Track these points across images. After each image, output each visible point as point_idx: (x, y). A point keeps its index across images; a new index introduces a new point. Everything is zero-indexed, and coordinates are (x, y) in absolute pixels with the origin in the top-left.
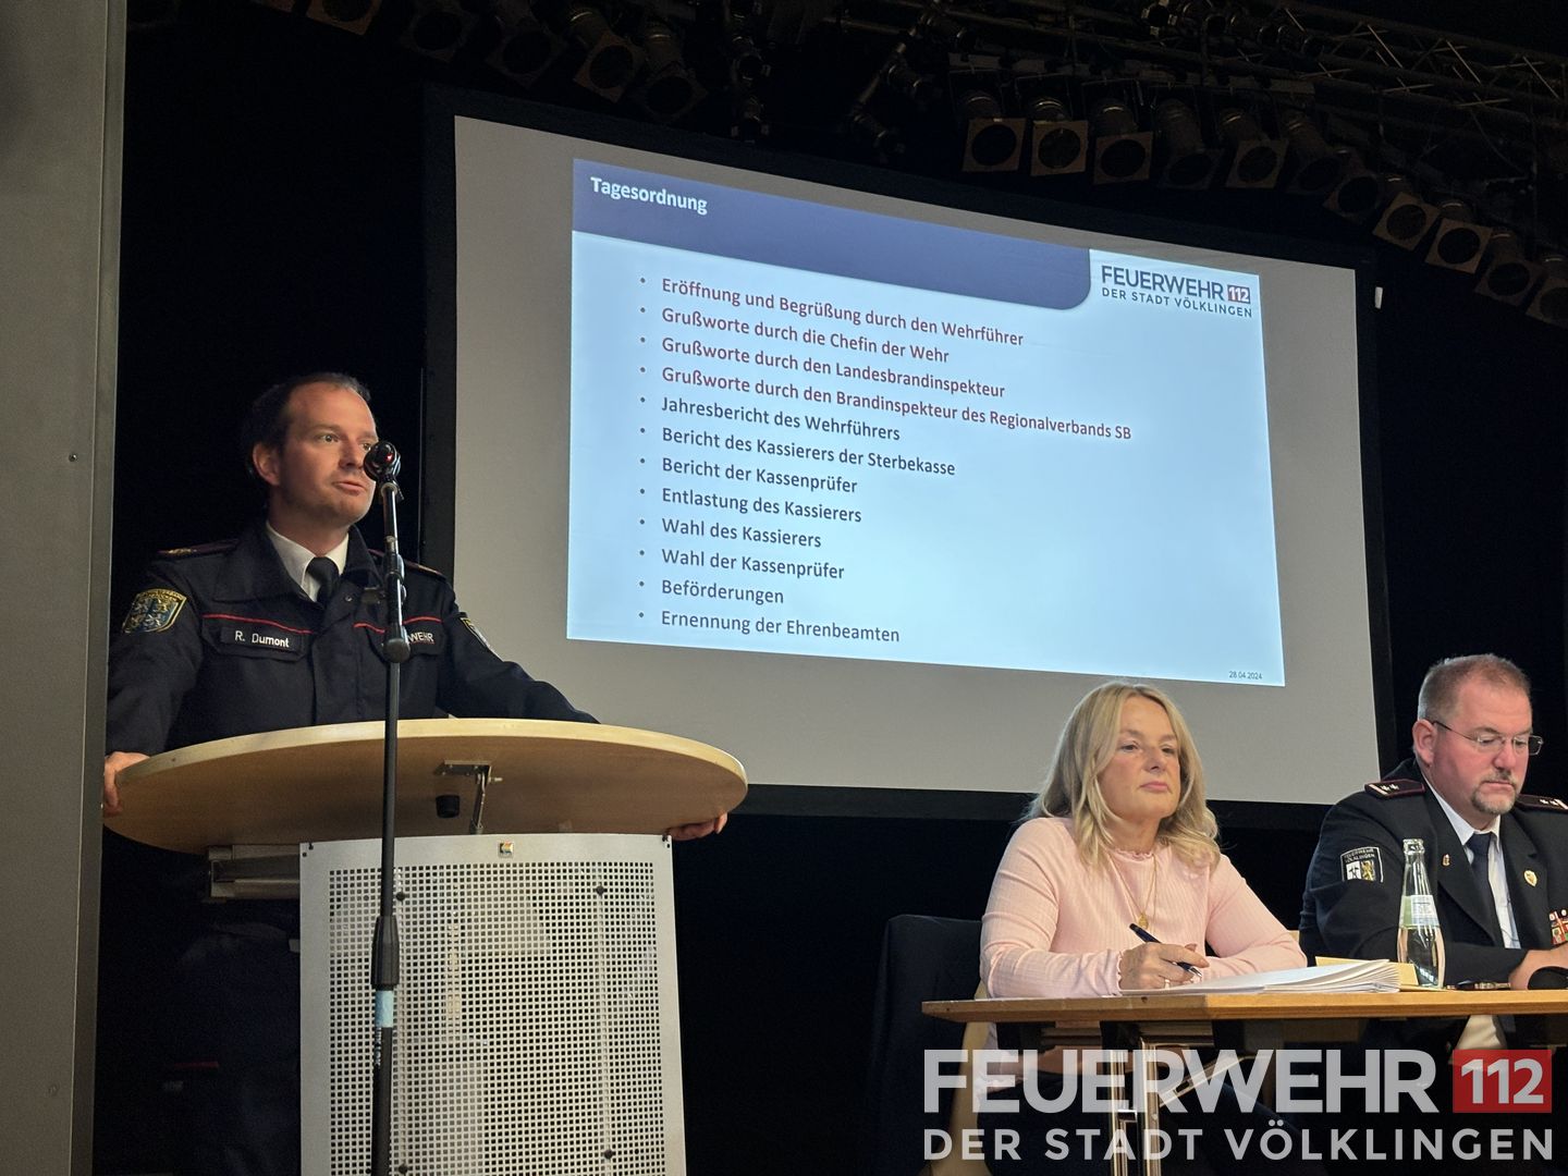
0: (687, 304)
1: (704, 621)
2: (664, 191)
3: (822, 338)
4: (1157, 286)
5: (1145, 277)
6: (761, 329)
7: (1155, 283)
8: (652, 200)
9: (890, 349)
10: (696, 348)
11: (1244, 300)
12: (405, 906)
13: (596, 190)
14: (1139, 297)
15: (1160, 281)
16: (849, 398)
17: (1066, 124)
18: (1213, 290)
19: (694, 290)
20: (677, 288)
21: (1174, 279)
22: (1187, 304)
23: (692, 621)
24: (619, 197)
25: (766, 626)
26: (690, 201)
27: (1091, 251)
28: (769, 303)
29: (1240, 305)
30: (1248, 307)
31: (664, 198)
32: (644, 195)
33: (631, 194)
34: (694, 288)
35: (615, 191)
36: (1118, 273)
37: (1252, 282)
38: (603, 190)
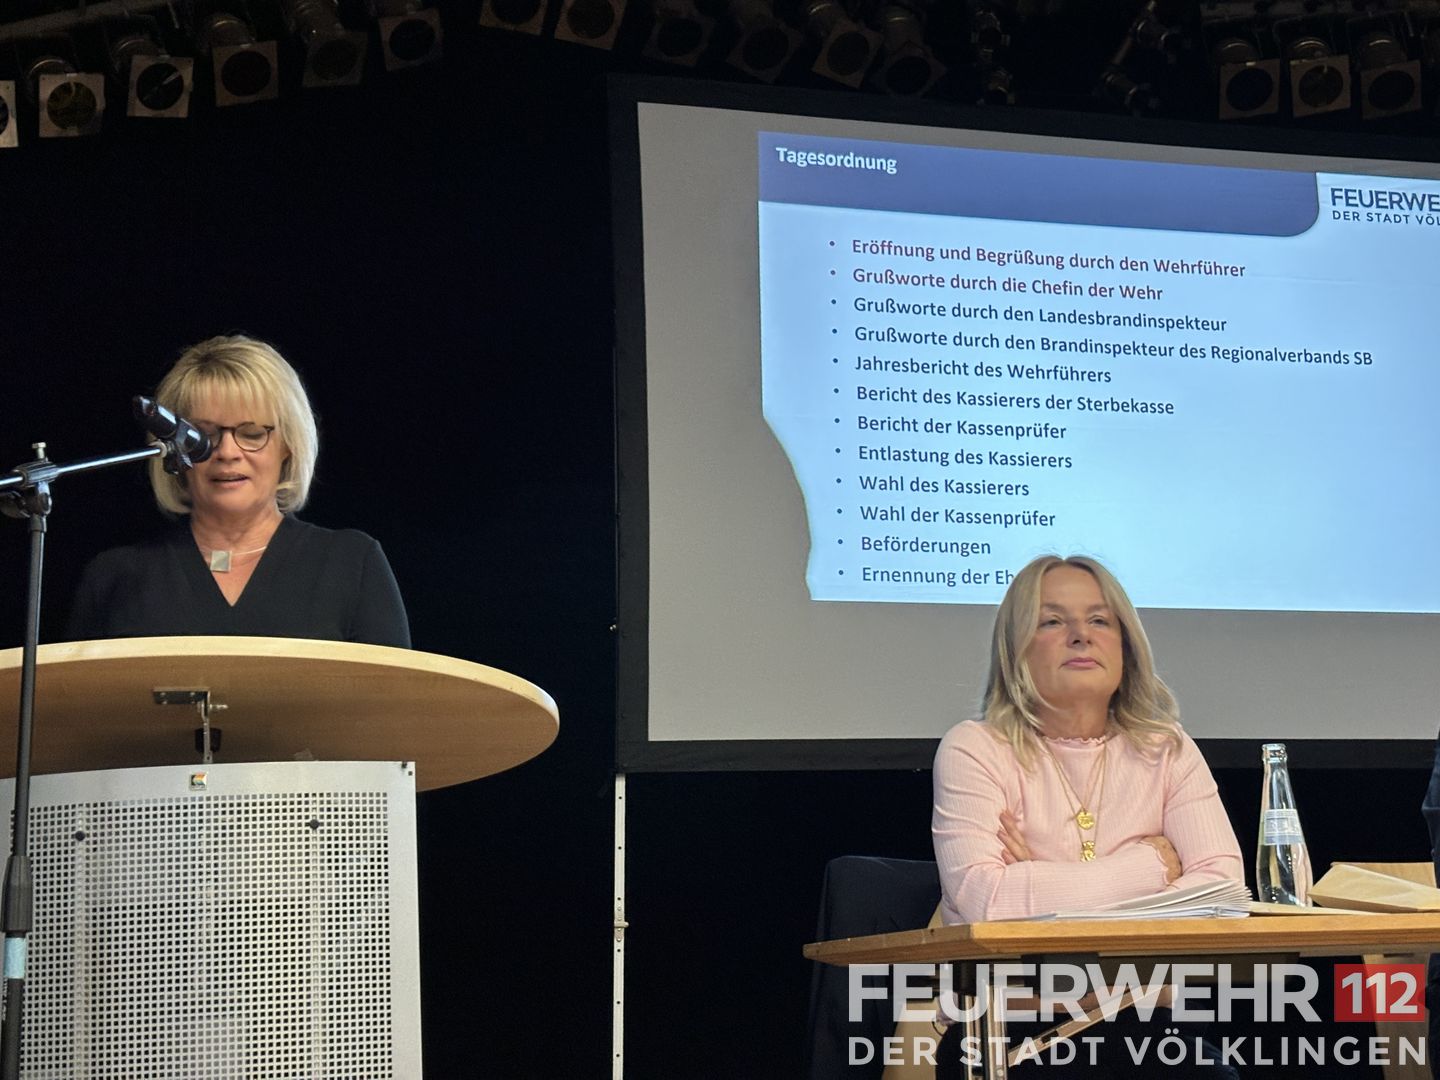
0: (879, 263)
1: (907, 575)
2: (852, 154)
3: (1021, 286)
4: (1395, 205)
5: (1380, 196)
6: (957, 282)
7: (1392, 202)
8: (839, 164)
9: (1096, 291)
10: (890, 306)
13: (782, 159)
14: (1375, 217)
15: (1398, 200)
16: (1054, 343)
19: (886, 249)
20: (868, 248)
21: (1414, 196)
22: (1430, 220)
23: (894, 576)
24: (805, 164)
25: (971, 578)
27: (1318, 175)
28: (965, 255)
31: (851, 161)
32: (831, 160)
33: (817, 160)
34: (886, 246)
35: (801, 159)
36: (1350, 194)
38: (789, 159)
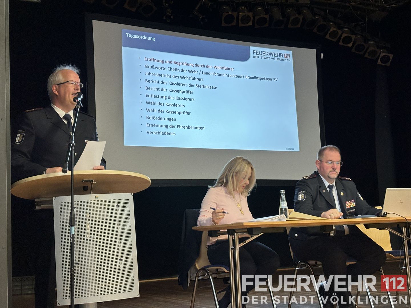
0: (151, 64)
2: (144, 36)
4: (267, 55)
5: (264, 53)
7: (266, 54)
8: (141, 38)
11: (288, 57)
13: (128, 36)
14: (262, 58)
15: (268, 53)
18: (280, 55)
20: (148, 60)
21: (271, 53)
22: (274, 59)
24: (133, 38)
26: (151, 38)
27: (250, 47)
28: (171, 62)
29: (287, 59)
30: (289, 59)
31: (144, 38)
32: (139, 37)
33: (136, 37)
34: (153, 59)
35: (132, 36)
36: (257, 52)
37: (290, 53)
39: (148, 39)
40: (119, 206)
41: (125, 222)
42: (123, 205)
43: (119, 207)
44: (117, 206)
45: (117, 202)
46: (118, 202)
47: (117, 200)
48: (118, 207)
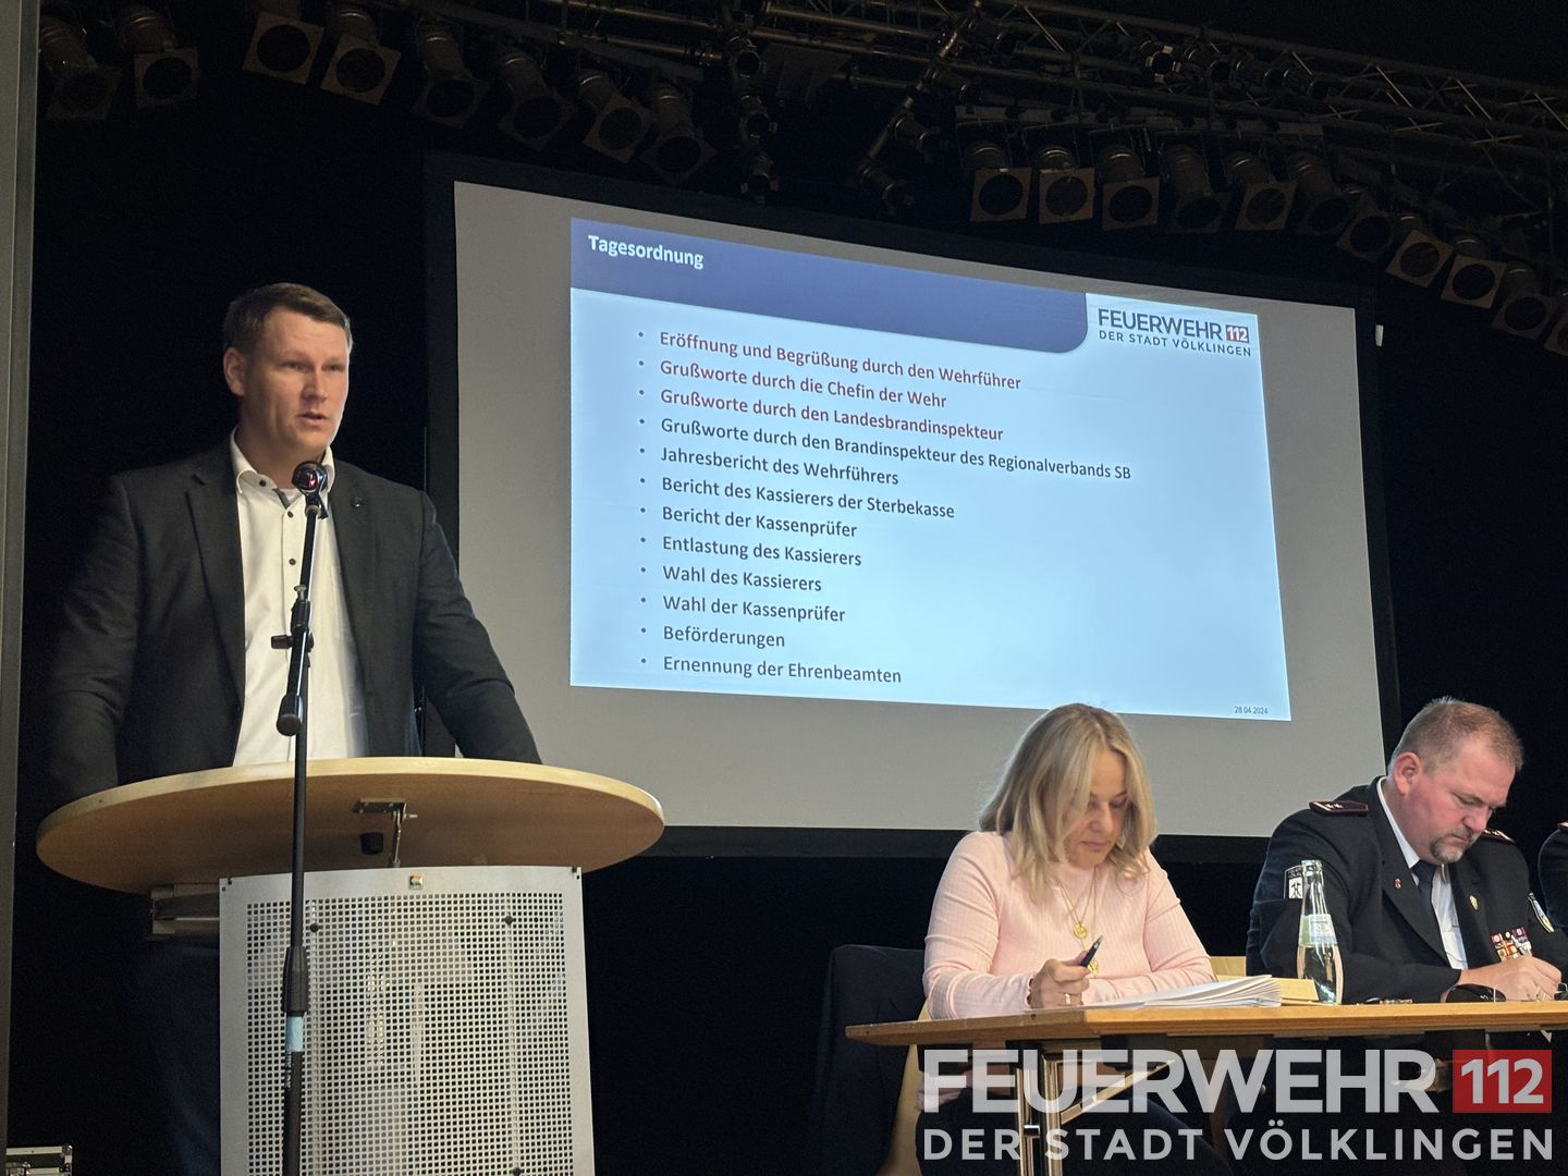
0: (687, 355)
1: (706, 665)
2: (661, 247)
3: (818, 387)
4: (1154, 328)
5: (1142, 319)
6: (759, 379)
7: (1152, 325)
8: (648, 256)
9: (887, 395)
10: (694, 399)
11: (1242, 339)
12: (319, 937)
13: (594, 247)
14: (1137, 338)
15: (1157, 323)
16: (847, 444)
17: (1072, 172)
18: (1210, 330)
19: (692, 343)
20: (675, 341)
21: (1172, 320)
22: (1185, 344)
23: (694, 666)
24: (616, 254)
25: (766, 669)
26: (686, 256)
27: (1087, 295)
28: (766, 353)
29: (1239, 344)
30: (1247, 346)
31: (660, 253)
32: (641, 251)
33: (628, 250)
34: (692, 340)
35: (612, 249)
36: (1115, 315)
37: (1250, 321)
38: (600, 247)
39: (677, 261)
40: (517, 923)
41: (542, 998)
42: (536, 920)
43: (518, 929)
44: (509, 923)
45: (506, 904)
46: (511, 904)
47: (505, 898)
48: (513, 930)
